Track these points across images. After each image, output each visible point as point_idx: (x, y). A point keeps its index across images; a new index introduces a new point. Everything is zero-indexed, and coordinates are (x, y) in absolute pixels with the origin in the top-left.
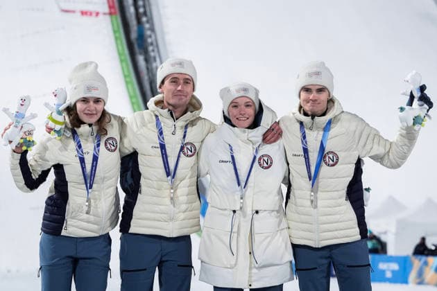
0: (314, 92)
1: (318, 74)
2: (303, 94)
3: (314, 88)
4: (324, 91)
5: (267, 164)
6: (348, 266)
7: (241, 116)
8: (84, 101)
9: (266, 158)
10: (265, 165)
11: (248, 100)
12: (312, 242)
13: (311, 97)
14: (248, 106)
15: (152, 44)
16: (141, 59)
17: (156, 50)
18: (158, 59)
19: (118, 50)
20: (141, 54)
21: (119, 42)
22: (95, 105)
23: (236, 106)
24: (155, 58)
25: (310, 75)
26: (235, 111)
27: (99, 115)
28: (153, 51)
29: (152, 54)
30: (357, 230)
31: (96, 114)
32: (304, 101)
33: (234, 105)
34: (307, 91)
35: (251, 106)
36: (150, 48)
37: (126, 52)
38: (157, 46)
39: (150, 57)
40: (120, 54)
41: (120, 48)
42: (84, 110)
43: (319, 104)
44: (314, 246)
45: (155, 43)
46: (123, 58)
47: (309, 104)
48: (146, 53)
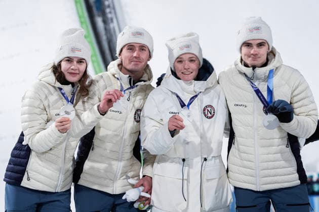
0: (255, 47)
1: (258, 29)
2: (245, 49)
3: (255, 43)
4: (263, 45)
5: (211, 114)
6: (288, 205)
7: (185, 71)
8: (68, 60)
9: (209, 109)
10: (209, 115)
11: (191, 56)
12: (253, 186)
13: (252, 52)
14: (192, 61)
15: (109, 6)
16: (99, 21)
17: (113, 11)
18: (115, 20)
19: (78, 13)
20: (99, 16)
21: (79, 5)
22: (78, 66)
23: (180, 62)
24: (112, 20)
25: (251, 31)
26: (179, 66)
27: (81, 74)
28: (110, 13)
29: (109, 16)
30: (297, 175)
31: (79, 74)
32: (245, 55)
33: (180, 60)
34: (248, 46)
35: (194, 61)
36: (108, 10)
37: (86, 14)
38: (114, 8)
39: (108, 18)
40: (80, 17)
41: (80, 11)
42: (68, 69)
43: (259, 58)
44: (255, 190)
45: (111, 6)
46: (83, 20)
47: (250, 59)
48: (103, 14)
